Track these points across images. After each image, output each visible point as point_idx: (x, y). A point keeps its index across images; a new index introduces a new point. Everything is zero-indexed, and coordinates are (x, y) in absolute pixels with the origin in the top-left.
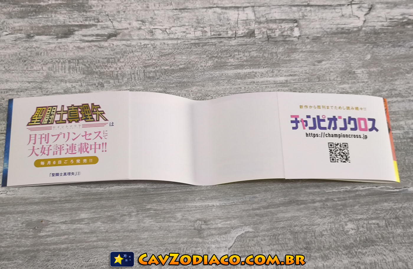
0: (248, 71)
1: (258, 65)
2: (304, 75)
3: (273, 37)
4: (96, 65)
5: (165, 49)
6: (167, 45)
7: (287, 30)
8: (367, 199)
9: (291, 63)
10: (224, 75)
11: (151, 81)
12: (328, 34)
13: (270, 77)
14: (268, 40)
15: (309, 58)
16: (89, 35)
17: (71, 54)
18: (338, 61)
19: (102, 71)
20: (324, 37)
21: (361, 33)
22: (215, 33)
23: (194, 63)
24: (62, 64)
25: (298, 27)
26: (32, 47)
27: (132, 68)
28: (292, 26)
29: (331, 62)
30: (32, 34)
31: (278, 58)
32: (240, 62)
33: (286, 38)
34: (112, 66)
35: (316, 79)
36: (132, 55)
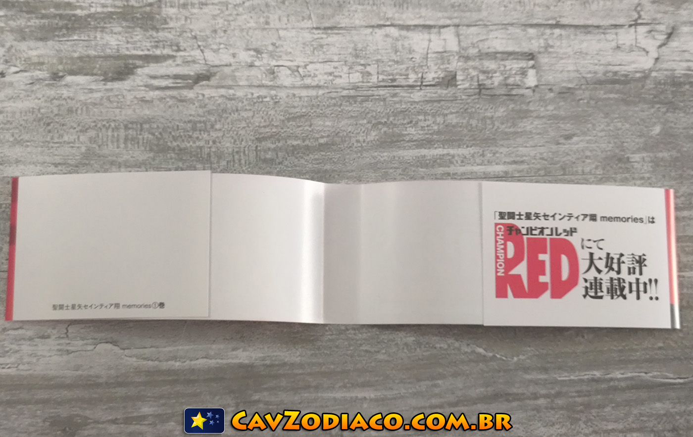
0: (439, 153)
1: (458, 140)
2: (539, 163)
3: (489, 86)
4: (173, 133)
5: (294, 107)
6: (298, 99)
7: (516, 74)
8: (628, 395)
9: (518, 139)
10: (397, 159)
11: (268, 168)
12: (588, 84)
13: (478, 165)
14: (479, 93)
15: (550, 129)
16: (162, 77)
17: (130, 112)
18: (602, 137)
19: (183, 146)
20: (580, 89)
21: (648, 82)
22: (385, 78)
23: (345, 134)
24: (113, 132)
25: (535, 68)
26: (61, 97)
27: (235, 141)
28: (525, 66)
29: (588, 138)
30: (61, 71)
31: (495, 127)
32: (426, 134)
33: (512, 89)
34: (200, 138)
35: (558, 171)
36: (236, 116)
